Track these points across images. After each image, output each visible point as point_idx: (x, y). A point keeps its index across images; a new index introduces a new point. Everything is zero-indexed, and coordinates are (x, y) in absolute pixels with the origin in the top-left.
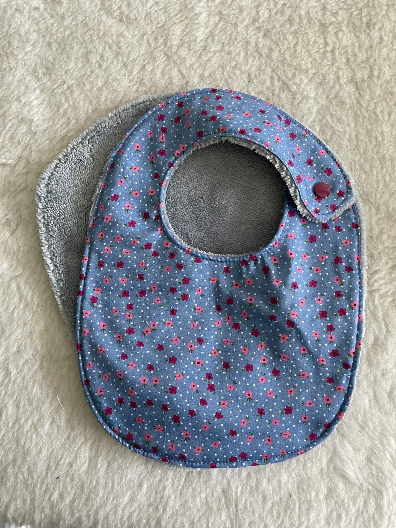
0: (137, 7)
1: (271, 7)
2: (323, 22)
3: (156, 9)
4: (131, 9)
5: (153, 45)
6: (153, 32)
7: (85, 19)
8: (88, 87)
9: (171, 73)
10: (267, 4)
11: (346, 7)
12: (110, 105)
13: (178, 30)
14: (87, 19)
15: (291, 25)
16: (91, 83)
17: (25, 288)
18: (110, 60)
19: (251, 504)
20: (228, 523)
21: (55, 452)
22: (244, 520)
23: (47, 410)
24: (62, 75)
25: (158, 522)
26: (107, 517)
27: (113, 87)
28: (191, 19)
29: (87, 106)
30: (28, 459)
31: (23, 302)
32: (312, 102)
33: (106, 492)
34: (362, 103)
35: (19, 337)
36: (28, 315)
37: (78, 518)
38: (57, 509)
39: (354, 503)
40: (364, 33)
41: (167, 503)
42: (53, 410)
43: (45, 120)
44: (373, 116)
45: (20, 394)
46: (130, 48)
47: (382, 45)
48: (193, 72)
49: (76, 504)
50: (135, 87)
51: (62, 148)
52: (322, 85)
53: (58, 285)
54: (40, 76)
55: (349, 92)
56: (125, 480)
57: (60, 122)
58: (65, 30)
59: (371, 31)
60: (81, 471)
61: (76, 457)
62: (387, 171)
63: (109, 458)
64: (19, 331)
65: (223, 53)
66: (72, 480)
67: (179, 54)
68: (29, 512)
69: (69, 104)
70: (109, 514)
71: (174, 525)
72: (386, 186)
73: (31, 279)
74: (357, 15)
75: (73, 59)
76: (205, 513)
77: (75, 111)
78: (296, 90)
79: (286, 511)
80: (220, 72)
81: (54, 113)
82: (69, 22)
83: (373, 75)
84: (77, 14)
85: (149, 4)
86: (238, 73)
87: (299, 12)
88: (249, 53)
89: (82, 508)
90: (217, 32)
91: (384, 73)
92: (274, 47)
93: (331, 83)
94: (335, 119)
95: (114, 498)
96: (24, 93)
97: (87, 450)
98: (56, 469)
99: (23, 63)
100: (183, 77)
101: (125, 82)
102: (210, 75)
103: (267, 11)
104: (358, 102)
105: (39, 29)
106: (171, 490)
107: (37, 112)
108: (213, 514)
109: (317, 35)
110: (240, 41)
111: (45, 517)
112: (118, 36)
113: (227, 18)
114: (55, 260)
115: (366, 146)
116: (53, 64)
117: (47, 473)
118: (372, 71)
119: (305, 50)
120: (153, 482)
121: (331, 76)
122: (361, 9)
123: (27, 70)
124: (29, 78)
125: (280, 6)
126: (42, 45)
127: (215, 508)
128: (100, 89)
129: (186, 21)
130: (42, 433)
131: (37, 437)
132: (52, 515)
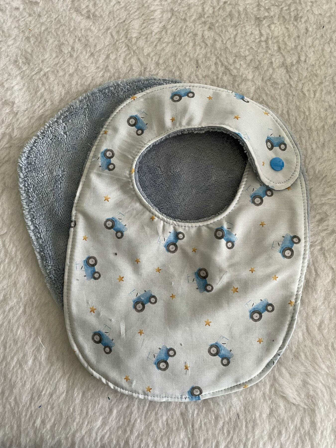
0: (101, 6)
1: (214, 5)
2: (258, 17)
3: (118, 7)
4: (97, 8)
5: (116, 37)
6: (116, 27)
7: (58, 17)
8: (61, 73)
9: (131, 61)
10: (211, 3)
11: (277, 4)
12: (80, 89)
13: (136, 24)
14: (60, 16)
15: (231, 20)
16: (64, 70)
17: (10, 245)
18: (79, 51)
19: (205, 424)
20: (186, 442)
21: (37, 384)
22: (199, 438)
23: (29, 349)
24: (39, 64)
25: (127, 443)
26: (82, 439)
27: (83, 73)
28: (147, 16)
29: (60, 89)
30: (14, 391)
31: (8, 257)
32: (250, 83)
33: (82, 417)
34: (292, 83)
35: (5, 287)
36: (13, 268)
37: (57, 441)
38: (40, 433)
39: (293, 421)
40: (292, 25)
41: (133, 426)
42: (35, 349)
43: (25, 102)
44: (301, 94)
45: (7, 336)
46: (96, 41)
47: (308, 35)
48: (150, 60)
49: (56, 429)
50: (102, 73)
51: (40, 125)
52: (258, 69)
53: (38, 242)
54: (20, 65)
55: (281, 75)
56: (98, 407)
57: (38, 103)
58: (41, 26)
59: (298, 23)
60: (60, 400)
61: (55, 389)
62: (314, 140)
63: (84, 389)
64: (5, 282)
65: (175, 44)
66: (52, 408)
67: (138, 44)
68: (16, 437)
69: (45, 88)
70: (84, 436)
71: (140, 444)
72: (313, 152)
73: (15, 238)
74: (286, 10)
75: (48, 50)
76: (166, 433)
77: (51, 93)
78: (236, 74)
79: (234, 429)
80: (172, 60)
81: (33, 97)
82: (45, 19)
83: (301, 60)
84: (51, 12)
85: (112, 4)
86: (188, 60)
87: (238, 9)
88: (197, 43)
89: (61, 432)
90: (169, 26)
91: (310, 58)
92: (217, 38)
93: (266, 68)
94: (269, 97)
95: (88, 423)
96: (7, 80)
97: (65, 382)
98: (39, 399)
99: (6, 54)
100: (142, 64)
101: (93, 69)
102: (164, 62)
103: (211, 8)
104: (289, 83)
105: (19, 26)
106: (137, 414)
107: (18, 95)
108: (173, 434)
109: (253, 28)
110: (189, 34)
111: (30, 440)
112: (86, 30)
113: (178, 14)
114: (34, 222)
115: (296, 120)
116: (31, 55)
117: (30, 403)
118: (299, 57)
119: (244, 40)
120: (122, 408)
121: (265, 62)
122: (289, 5)
123: (10, 60)
124: (11, 67)
125: (222, 4)
126: (22, 39)
127: (175, 428)
128: (71, 75)
129: (143, 17)
130: (26, 368)
131: (22, 372)
132: (36, 439)
